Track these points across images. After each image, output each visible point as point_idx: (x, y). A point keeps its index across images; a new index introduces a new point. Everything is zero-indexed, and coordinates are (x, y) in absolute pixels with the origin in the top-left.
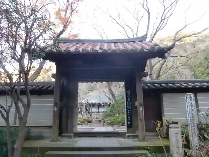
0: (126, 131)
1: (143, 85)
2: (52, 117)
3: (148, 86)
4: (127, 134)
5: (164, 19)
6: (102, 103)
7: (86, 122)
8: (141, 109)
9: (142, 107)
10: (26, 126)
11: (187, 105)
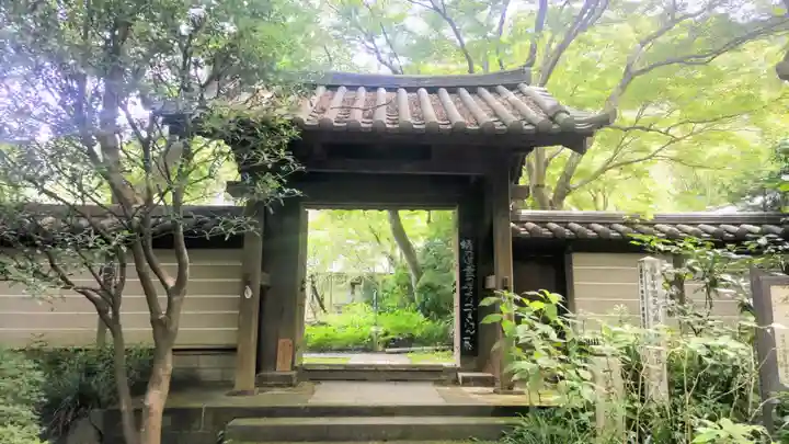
0: (459, 365)
1: (512, 225)
2: (235, 320)
3: (528, 229)
4: (461, 374)
11: (642, 292)
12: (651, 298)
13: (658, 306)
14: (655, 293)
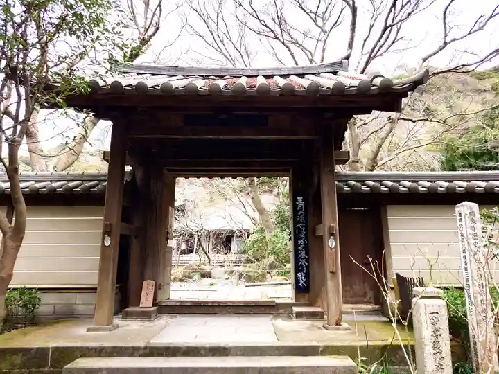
0: (293, 301)
1: (336, 183)
2: (97, 264)
3: (349, 186)
4: (296, 309)
5: (391, 26)
6: (237, 232)
7: (197, 276)
8: (332, 244)
9: (335, 239)
10: (9, 287)
11: (462, 235)
12: (472, 241)
13: (479, 247)
14: (475, 237)
